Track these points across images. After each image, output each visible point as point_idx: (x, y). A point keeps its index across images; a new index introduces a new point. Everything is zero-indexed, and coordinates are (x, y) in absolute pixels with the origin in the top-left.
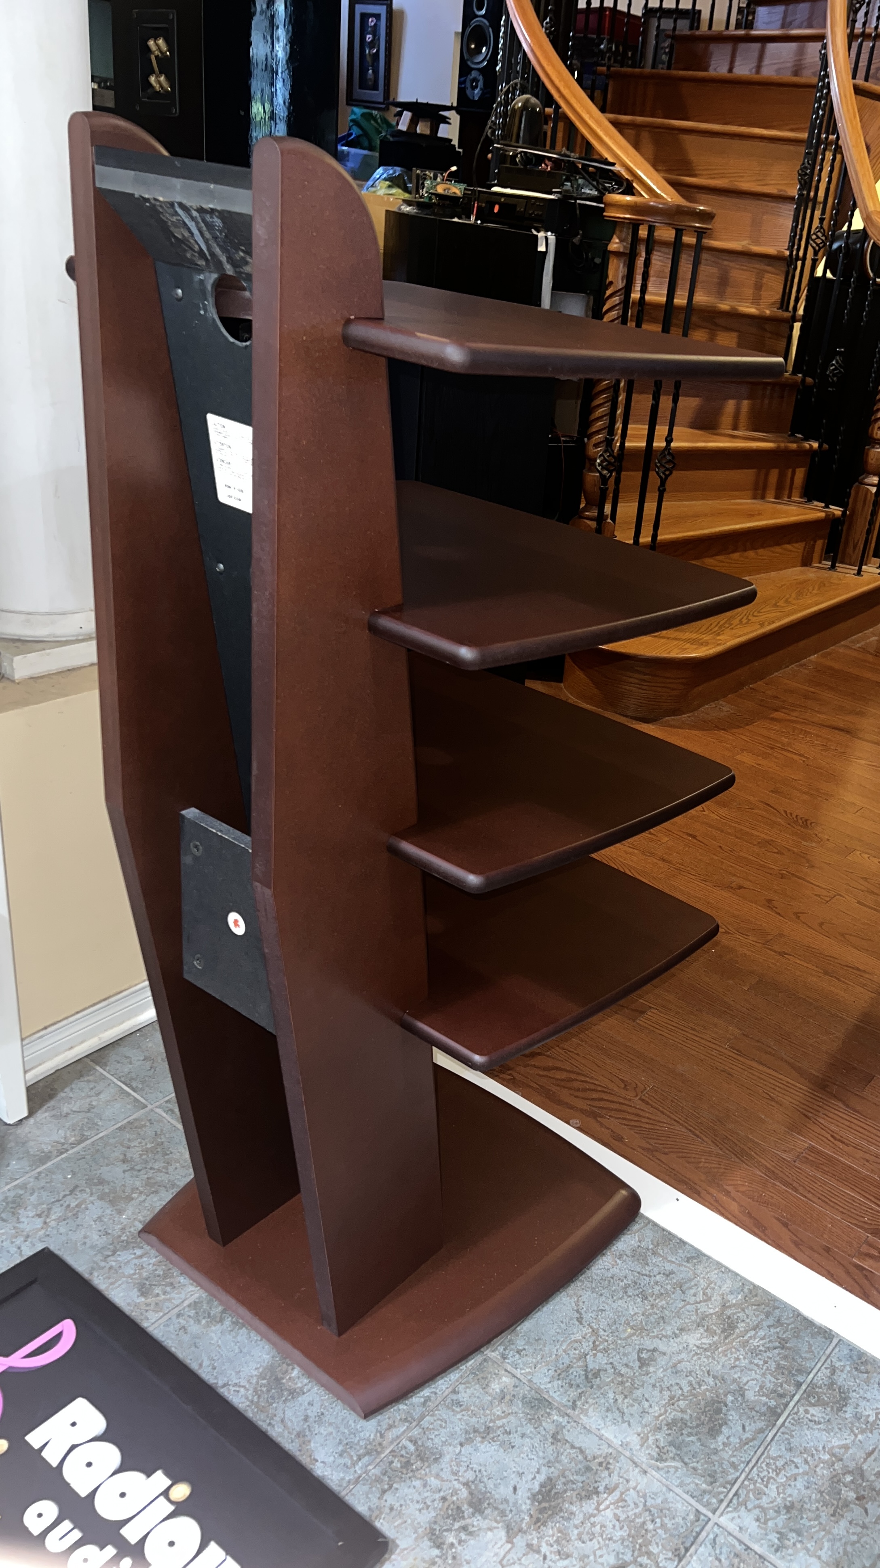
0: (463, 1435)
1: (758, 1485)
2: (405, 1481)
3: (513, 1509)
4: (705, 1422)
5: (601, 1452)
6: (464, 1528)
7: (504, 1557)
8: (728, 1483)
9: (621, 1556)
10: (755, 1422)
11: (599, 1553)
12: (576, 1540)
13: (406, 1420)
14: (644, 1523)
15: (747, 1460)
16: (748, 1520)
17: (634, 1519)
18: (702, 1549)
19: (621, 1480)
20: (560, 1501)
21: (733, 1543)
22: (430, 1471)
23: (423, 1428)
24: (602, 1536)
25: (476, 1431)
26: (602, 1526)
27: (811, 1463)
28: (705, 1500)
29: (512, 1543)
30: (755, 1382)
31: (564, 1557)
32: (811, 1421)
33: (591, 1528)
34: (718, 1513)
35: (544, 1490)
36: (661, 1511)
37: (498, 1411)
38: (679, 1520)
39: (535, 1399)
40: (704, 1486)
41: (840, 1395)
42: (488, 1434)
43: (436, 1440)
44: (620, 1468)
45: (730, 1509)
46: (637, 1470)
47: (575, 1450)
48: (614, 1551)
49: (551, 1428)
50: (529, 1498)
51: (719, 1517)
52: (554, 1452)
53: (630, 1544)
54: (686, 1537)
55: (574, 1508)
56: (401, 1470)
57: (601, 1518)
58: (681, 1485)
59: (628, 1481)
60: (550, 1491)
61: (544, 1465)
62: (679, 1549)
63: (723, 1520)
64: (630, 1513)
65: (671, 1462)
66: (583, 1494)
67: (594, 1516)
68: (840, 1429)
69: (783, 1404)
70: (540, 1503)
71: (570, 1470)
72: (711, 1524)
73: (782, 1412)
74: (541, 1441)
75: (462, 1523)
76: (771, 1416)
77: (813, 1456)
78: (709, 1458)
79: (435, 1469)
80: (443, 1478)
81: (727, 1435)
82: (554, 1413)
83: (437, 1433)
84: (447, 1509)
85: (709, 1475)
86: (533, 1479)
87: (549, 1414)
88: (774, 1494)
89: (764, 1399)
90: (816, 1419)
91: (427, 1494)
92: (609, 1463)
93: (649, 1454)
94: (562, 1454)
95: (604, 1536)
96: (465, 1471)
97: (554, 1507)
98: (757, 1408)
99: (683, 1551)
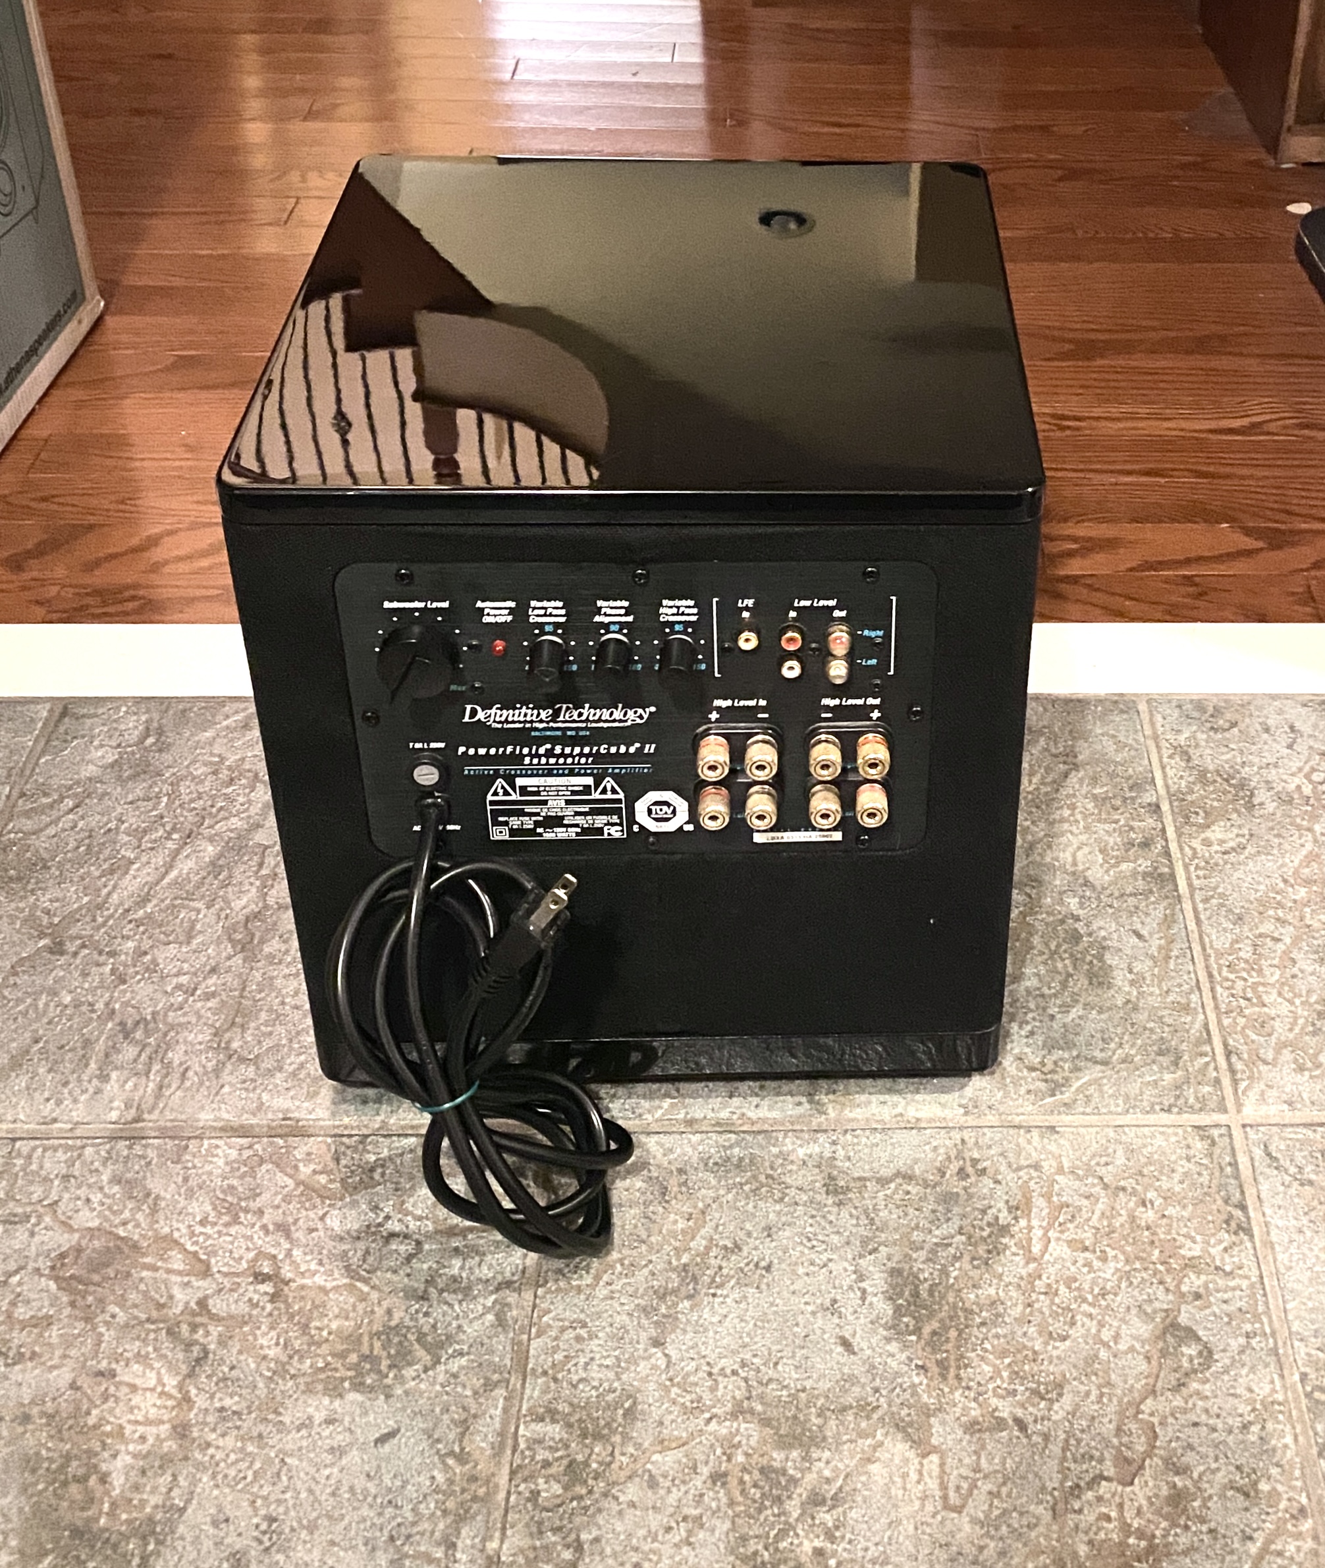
0: (644, 1321)
1: (1247, 1012)
2: (600, 1510)
3: (878, 1382)
4: (1070, 970)
5: (942, 1151)
6: (816, 1500)
7: (943, 1487)
8: (1198, 1043)
9: (1149, 1309)
10: (1147, 914)
11: (1107, 1335)
12: (1046, 1343)
13: (489, 1386)
14: (1133, 1219)
15: (1193, 983)
16: (1286, 1078)
17: (1111, 1223)
18: (1264, 1187)
19: (1022, 1174)
20: (950, 1298)
21: (1300, 1136)
22: (638, 1446)
23: (545, 1373)
24: (1085, 1300)
25: (662, 1295)
26: (1070, 1281)
27: (1289, 917)
28: (1191, 1100)
29: (935, 1450)
30: (1086, 850)
31: (1054, 1395)
32: (1224, 853)
33: (1052, 1303)
34: (1230, 1103)
35: (901, 1302)
37: (676, 1222)
38: (1183, 1167)
40: (1168, 1077)
41: (1230, 785)
42: (695, 1279)
43: (595, 1373)
44: (1002, 1154)
45: (1242, 1085)
46: (1035, 1133)
47: (892, 1186)
48: (1128, 1308)
49: (811, 1177)
50: (888, 1340)
51: (1239, 1111)
52: (858, 1219)
53: (1144, 1275)
54: (1221, 1187)
55: (989, 1292)
56: (569, 1495)
57: (1051, 1270)
58: (1131, 1104)
59: (1037, 1167)
60: (916, 1294)
61: (861, 1256)
62: (1230, 1218)
63: (1251, 1111)
64: (1094, 1221)
65: (1078, 1078)
66: (981, 1250)
67: (1036, 1276)
68: (1278, 836)
69: (1158, 855)
70: (917, 1331)
71: (917, 1227)
72: (1237, 1133)
73: (1171, 867)
74: (813, 1217)
75: (801, 1492)
76: (1163, 887)
77: (1280, 905)
78: (1133, 1024)
79: (643, 1433)
80: (677, 1438)
81: (1124, 965)
83: (582, 1360)
84: (743, 1492)
85: (1160, 1053)
86: (863, 1299)
88: (1285, 1008)
89: (1124, 866)
90: (1232, 844)
91: (672, 1499)
92: (975, 1162)
93: (1029, 1092)
95: (1090, 1298)
96: (713, 1389)
97: (951, 1318)
98: (1129, 889)
99: (1238, 1213)
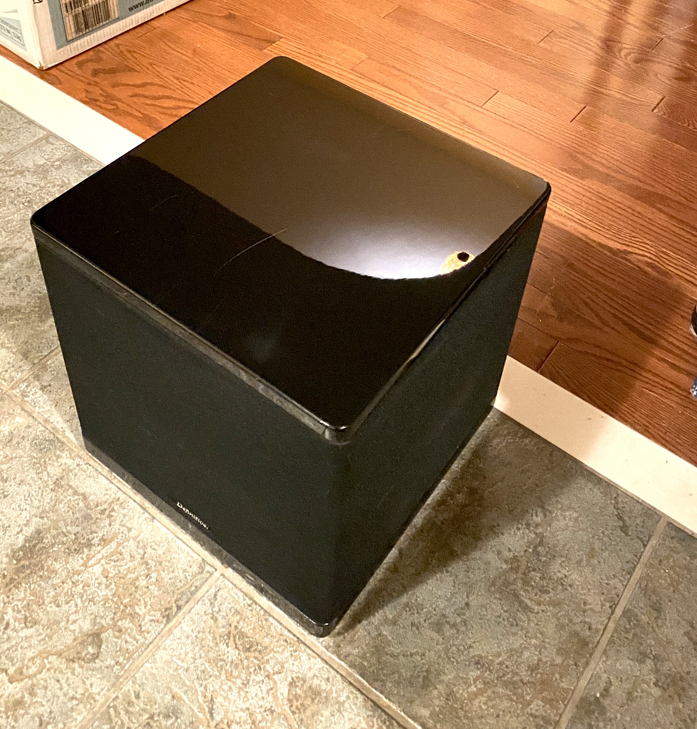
9: (98, 620)
11: (72, 618)
12: (51, 603)
14: (137, 579)
17: (127, 574)
19: (122, 528)
20: (43, 557)
26: (86, 585)
33: (71, 588)
35: (27, 545)
36: (160, 563)
38: (178, 573)
39: (47, 441)
44: (124, 515)
47: (76, 497)
48: (92, 614)
49: (57, 472)
52: (51, 501)
53: (113, 605)
54: (182, 593)
55: (57, 566)
57: (86, 575)
59: (129, 530)
60: (34, 546)
61: (36, 516)
62: (170, 608)
64: (122, 568)
66: (74, 547)
67: (79, 573)
70: (18, 561)
71: (65, 520)
74: (39, 488)
82: (64, 455)
87: (58, 457)
94: (61, 502)
